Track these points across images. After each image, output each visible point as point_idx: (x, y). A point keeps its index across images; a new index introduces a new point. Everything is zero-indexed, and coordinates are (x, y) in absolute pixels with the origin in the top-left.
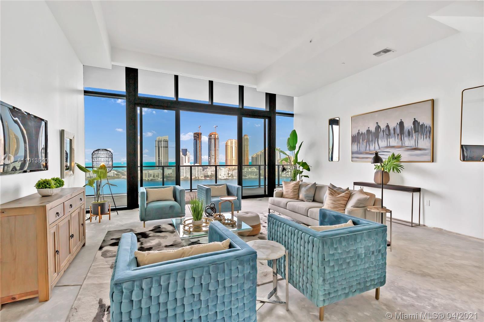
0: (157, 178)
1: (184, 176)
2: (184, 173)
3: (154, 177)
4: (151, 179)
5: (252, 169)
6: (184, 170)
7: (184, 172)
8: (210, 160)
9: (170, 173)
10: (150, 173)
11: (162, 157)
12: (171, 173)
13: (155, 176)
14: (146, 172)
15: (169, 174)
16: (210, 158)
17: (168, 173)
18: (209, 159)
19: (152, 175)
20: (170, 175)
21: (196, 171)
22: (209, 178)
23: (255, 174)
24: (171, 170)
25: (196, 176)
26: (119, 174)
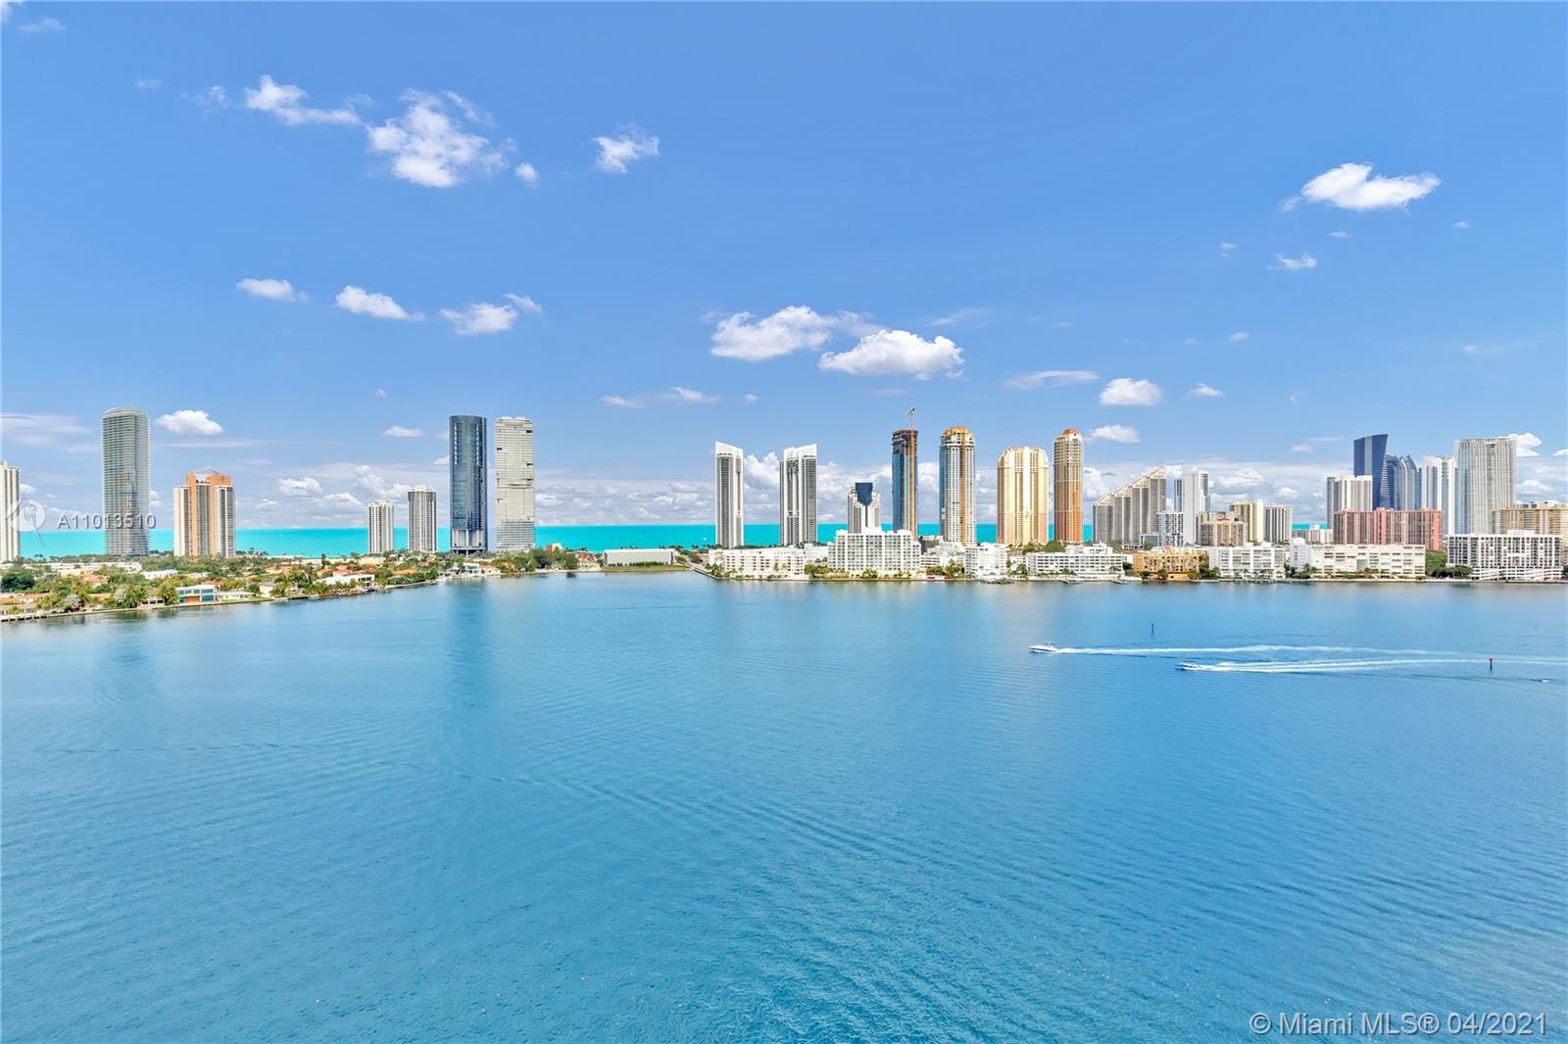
0: (785, 572)
1: (865, 567)
2: (865, 557)
3: (776, 568)
4: (768, 574)
5: (1095, 548)
6: (865, 548)
7: (865, 555)
8: (944, 517)
9: (821, 559)
10: (765, 558)
11: (798, 509)
12: (825, 560)
13: (780, 566)
14: (754, 555)
15: (818, 561)
16: (944, 510)
17: (815, 559)
18: (941, 513)
19: (772, 564)
20: (822, 564)
21: (902, 554)
22: (942, 578)
23: (1107, 567)
24: (827, 548)
25: (902, 569)
26: (686, 557)
